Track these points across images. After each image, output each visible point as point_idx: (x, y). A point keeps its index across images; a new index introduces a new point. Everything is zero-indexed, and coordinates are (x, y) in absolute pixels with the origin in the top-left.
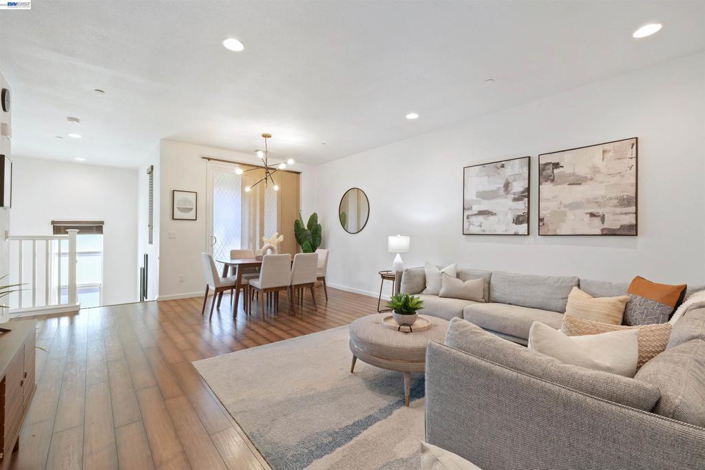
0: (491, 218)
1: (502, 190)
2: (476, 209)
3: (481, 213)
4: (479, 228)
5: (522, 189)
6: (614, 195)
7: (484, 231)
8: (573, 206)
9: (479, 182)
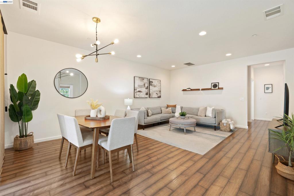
0: (141, 93)
1: (143, 85)
2: (138, 90)
3: (139, 91)
4: (139, 96)
5: (147, 86)
6: (159, 90)
7: (140, 97)
8: (154, 91)
9: (138, 82)
